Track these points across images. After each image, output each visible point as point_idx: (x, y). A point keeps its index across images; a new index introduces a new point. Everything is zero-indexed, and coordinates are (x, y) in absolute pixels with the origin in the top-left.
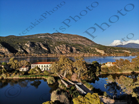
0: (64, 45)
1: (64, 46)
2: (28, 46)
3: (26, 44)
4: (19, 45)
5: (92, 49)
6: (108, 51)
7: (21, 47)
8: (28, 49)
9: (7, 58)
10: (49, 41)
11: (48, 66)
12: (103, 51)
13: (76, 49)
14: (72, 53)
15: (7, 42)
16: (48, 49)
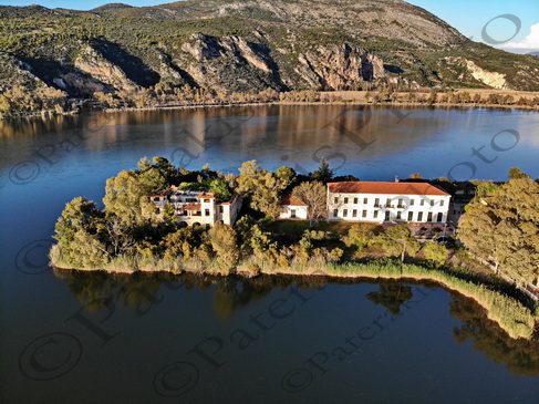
0: (336, 49)
1: (337, 51)
3: (186, 46)
5: (454, 67)
6: (522, 77)
7: (168, 60)
8: (194, 66)
9: (131, 109)
10: (271, 31)
11: (404, 203)
12: (502, 76)
13: (385, 66)
14: (367, 84)
15: (112, 37)
16: (269, 67)
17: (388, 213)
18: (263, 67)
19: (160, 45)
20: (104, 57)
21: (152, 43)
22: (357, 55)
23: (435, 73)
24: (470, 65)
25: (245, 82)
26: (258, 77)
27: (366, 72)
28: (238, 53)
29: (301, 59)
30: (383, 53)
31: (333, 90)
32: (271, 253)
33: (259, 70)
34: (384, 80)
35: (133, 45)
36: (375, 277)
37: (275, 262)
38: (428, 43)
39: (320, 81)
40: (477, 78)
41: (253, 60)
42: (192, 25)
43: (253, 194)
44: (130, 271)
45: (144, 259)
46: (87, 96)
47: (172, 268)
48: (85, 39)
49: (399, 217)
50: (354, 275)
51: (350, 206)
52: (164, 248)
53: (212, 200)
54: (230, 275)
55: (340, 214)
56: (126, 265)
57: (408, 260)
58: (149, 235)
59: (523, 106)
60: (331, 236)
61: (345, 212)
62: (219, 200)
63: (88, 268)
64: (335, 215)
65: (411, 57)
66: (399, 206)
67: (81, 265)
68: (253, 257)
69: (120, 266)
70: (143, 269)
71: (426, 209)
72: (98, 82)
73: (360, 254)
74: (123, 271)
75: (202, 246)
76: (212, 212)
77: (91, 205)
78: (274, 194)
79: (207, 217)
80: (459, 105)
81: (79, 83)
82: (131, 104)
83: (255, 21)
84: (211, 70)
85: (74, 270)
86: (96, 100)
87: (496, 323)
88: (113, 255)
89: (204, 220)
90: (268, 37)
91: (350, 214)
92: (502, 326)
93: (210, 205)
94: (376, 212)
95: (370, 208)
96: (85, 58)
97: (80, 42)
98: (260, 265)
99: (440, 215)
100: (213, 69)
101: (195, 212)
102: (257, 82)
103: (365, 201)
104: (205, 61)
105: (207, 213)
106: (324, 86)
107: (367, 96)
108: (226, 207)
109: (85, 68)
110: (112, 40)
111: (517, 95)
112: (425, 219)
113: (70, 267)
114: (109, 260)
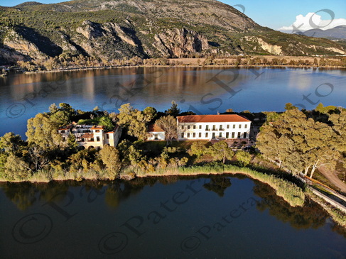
0: (178, 31)
1: (179, 33)
2: (86, 34)
3: (79, 30)
4: (60, 31)
5: (250, 43)
6: (291, 48)
7: (68, 38)
8: (86, 43)
9: (43, 72)
10: (136, 20)
11: (223, 128)
12: (279, 47)
13: (208, 42)
14: (198, 54)
15: (29, 24)
16: (136, 43)
17: (214, 134)
18: (132, 43)
19: (62, 29)
20: (23, 37)
21: (56, 28)
22: (191, 35)
23: (239, 46)
24: (260, 41)
25: (120, 52)
26: (129, 50)
27: (197, 46)
28: (114, 34)
29: (156, 38)
30: (207, 34)
31: (177, 58)
32: (143, 163)
33: (129, 45)
34: (208, 51)
35: (44, 29)
36: (208, 173)
37: (146, 169)
38: (234, 28)
39: (169, 52)
40: (264, 49)
41: (125, 39)
42: (83, 15)
43: (129, 125)
44: (47, 181)
45: (56, 172)
46: (12, 64)
47: (76, 177)
48: (10, 26)
49: (220, 136)
50: (195, 174)
51: (191, 130)
52: (70, 164)
53: (101, 130)
54: (115, 179)
55: (185, 136)
56: (44, 176)
57: (227, 162)
58: (59, 156)
59: (293, 66)
60: (180, 150)
61: (188, 135)
62: (106, 130)
63: (17, 180)
64: (183, 137)
65: (225, 37)
66: (221, 129)
67: (13, 179)
68: (131, 167)
69: (40, 178)
70: (56, 179)
71: (236, 131)
72: (20, 54)
73: (198, 160)
74: (42, 181)
75: (95, 161)
76: (101, 138)
77: (18, 138)
78: (143, 125)
79: (98, 142)
80: (254, 66)
81: (7, 55)
82: (43, 68)
83: (125, 13)
84: (97, 45)
85: (8, 182)
86: (19, 66)
87: (282, 198)
88: (35, 170)
89: (96, 144)
90: (134, 24)
91: (191, 135)
92: (285, 199)
93: (100, 134)
94: (207, 134)
95: (203, 131)
96: (11, 39)
97: (7, 27)
98: (136, 171)
99: (245, 134)
100: (99, 44)
101: (90, 139)
102: (128, 52)
103: (200, 127)
104: (93, 39)
105: (98, 139)
106: (171, 55)
107: (199, 62)
108: (111, 135)
109: (10, 45)
110: (29, 26)
111: (289, 59)
112: (236, 136)
113: (6, 180)
114: (32, 174)
